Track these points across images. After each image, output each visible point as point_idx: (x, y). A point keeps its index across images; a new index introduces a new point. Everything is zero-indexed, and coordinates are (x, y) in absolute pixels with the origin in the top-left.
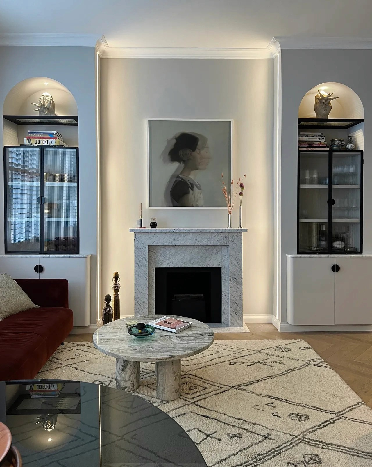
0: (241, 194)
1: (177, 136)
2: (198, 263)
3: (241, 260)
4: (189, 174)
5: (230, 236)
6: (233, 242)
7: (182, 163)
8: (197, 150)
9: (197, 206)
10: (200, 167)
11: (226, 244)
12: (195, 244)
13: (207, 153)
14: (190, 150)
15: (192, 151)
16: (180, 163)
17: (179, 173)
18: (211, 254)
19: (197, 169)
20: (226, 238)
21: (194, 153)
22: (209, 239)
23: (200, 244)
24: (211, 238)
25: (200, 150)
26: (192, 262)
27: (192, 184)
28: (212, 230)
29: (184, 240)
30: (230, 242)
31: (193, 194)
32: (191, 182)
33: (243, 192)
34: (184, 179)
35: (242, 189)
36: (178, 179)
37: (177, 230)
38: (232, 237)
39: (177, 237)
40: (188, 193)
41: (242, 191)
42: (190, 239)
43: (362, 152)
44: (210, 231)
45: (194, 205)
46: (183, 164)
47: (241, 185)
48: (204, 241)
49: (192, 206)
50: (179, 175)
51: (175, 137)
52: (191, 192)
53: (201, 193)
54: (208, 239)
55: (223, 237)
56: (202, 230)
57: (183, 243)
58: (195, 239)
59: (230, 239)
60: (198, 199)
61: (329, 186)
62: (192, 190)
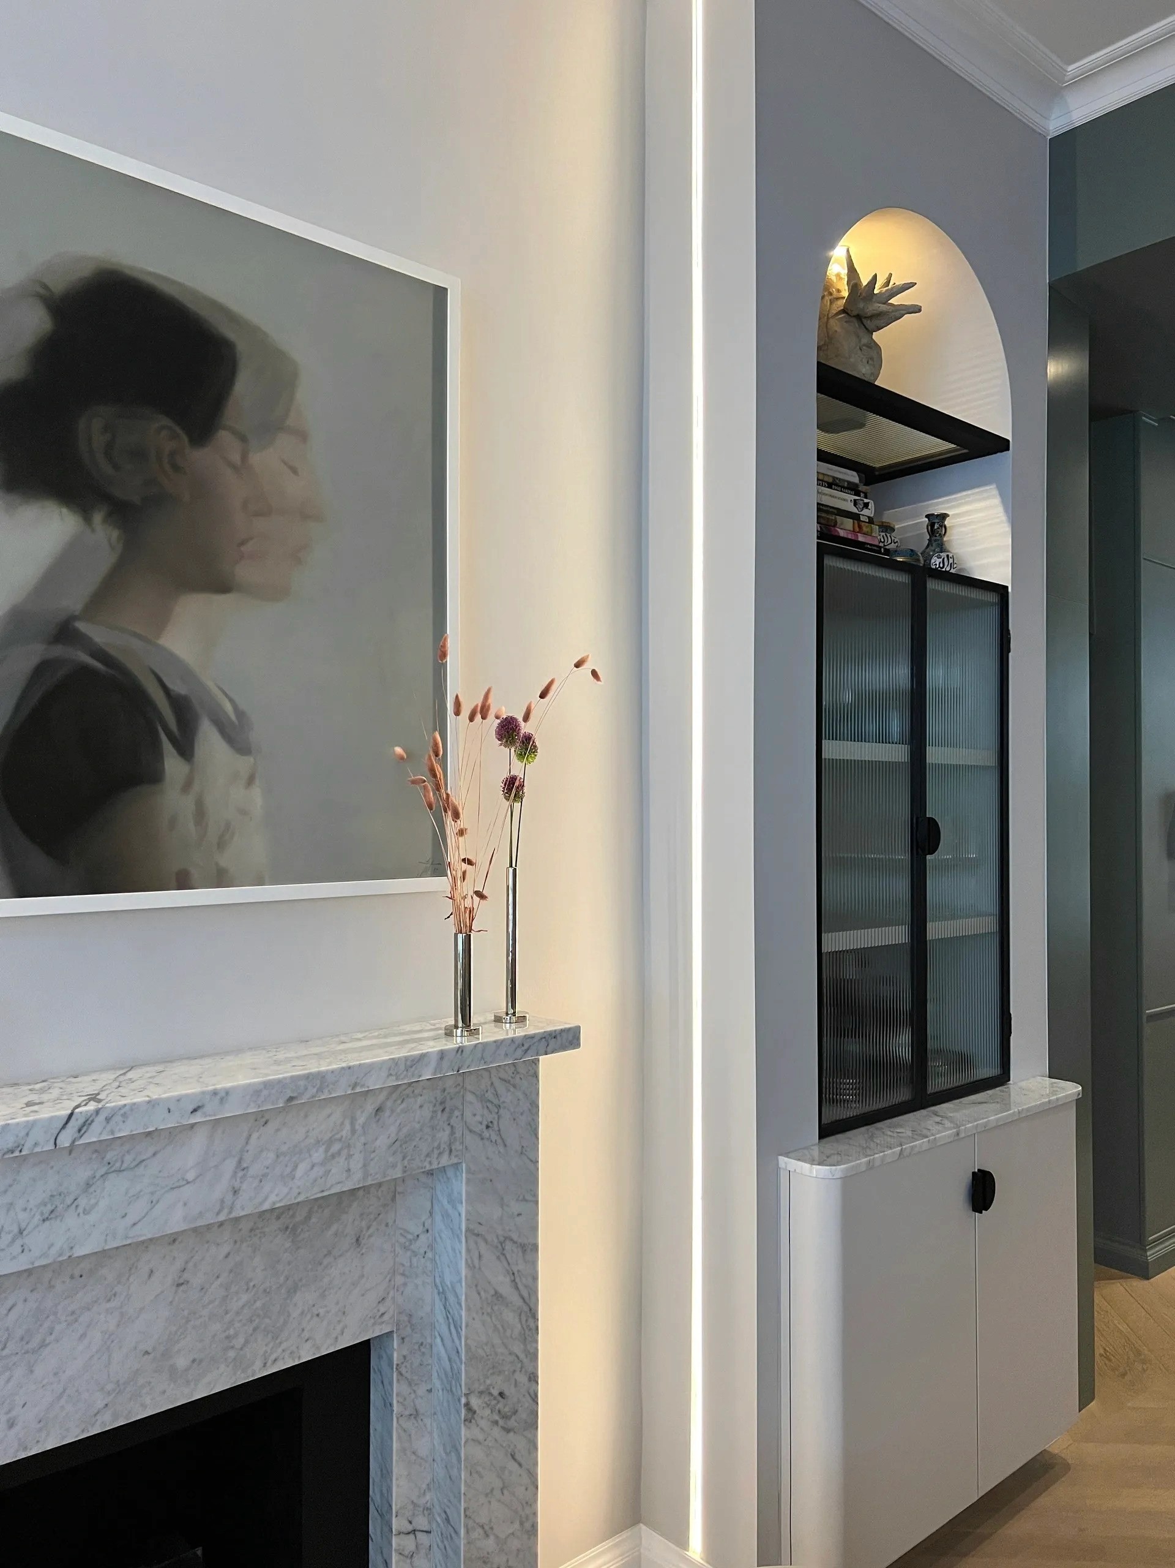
0: (513, 788)
1: (59, 285)
2: (231, 1354)
3: (530, 1249)
4: (161, 620)
5: (470, 1097)
6: (486, 1134)
7: (98, 518)
8: (223, 436)
9: (221, 879)
10: (244, 572)
11: (445, 1156)
12: (231, 1209)
13: (294, 471)
14: (165, 421)
15: (185, 439)
16: (87, 519)
17: (73, 600)
18: (329, 1253)
19: (222, 586)
20: (446, 1115)
21: (200, 458)
22: (336, 1147)
23: (273, 1198)
24: (353, 1131)
25: (243, 439)
26: (181, 1362)
27: (183, 709)
28: (369, 1069)
29: (137, 1196)
30: (469, 1138)
31: (187, 786)
32: (178, 687)
33: (531, 773)
34: (113, 652)
35: (521, 756)
36: (58, 651)
37: (87, 1123)
38: (482, 1099)
39: (82, 1174)
40: (154, 776)
41: (518, 768)
42: (190, 1176)
43: (1001, 591)
44: (355, 1085)
45: (195, 874)
46: (115, 534)
47: (508, 730)
48: (299, 1173)
49: (183, 882)
50: (73, 618)
51: (45, 287)
52: (173, 765)
53: (251, 781)
54: (330, 1142)
55: (427, 1112)
56: (302, 1083)
57: (129, 1220)
58: (230, 1165)
59: (468, 1114)
60: (228, 825)
61: (912, 754)
62: (185, 749)
